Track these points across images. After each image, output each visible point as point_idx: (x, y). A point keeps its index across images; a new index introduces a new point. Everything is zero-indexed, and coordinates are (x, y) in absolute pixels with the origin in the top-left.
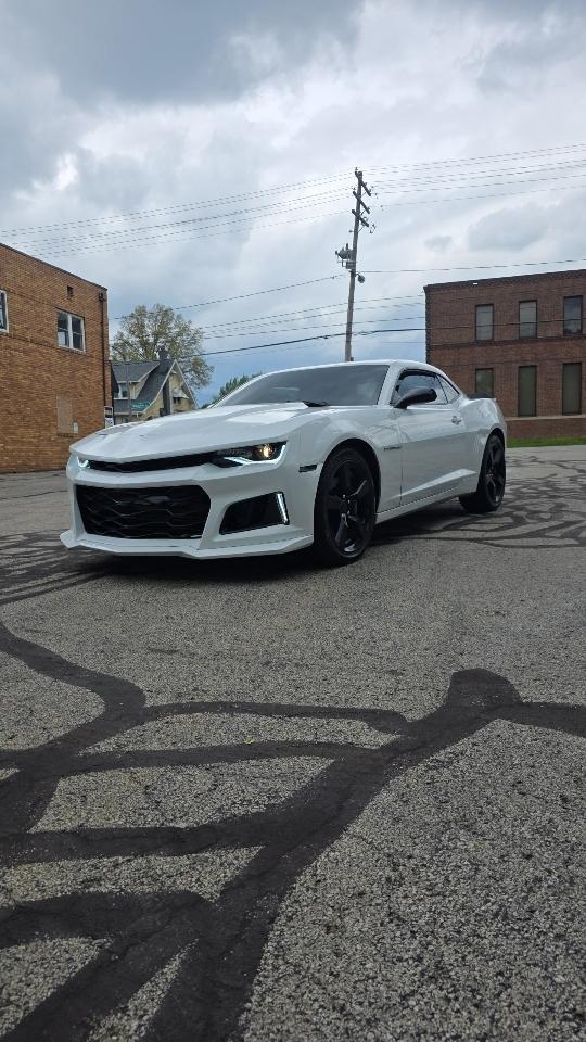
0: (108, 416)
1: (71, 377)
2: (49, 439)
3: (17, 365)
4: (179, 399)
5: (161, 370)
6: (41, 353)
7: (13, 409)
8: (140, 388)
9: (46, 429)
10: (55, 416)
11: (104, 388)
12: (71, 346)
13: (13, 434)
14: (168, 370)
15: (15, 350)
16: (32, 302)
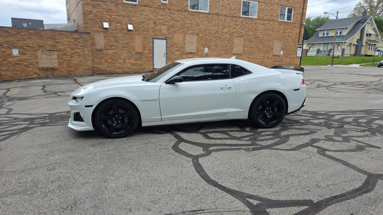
0: (299, 47)
1: (284, 32)
2: (269, 57)
3: (258, 30)
4: (370, 35)
5: (362, 21)
6: (270, 24)
7: (254, 46)
8: (348, 30)
9: (268, 53)
10: (273, 48)
11: (299, 36)
12: (286, 20)
13: (253, 55)
14: (366, 21)
15: (259, 24)
16: (269, 5)
